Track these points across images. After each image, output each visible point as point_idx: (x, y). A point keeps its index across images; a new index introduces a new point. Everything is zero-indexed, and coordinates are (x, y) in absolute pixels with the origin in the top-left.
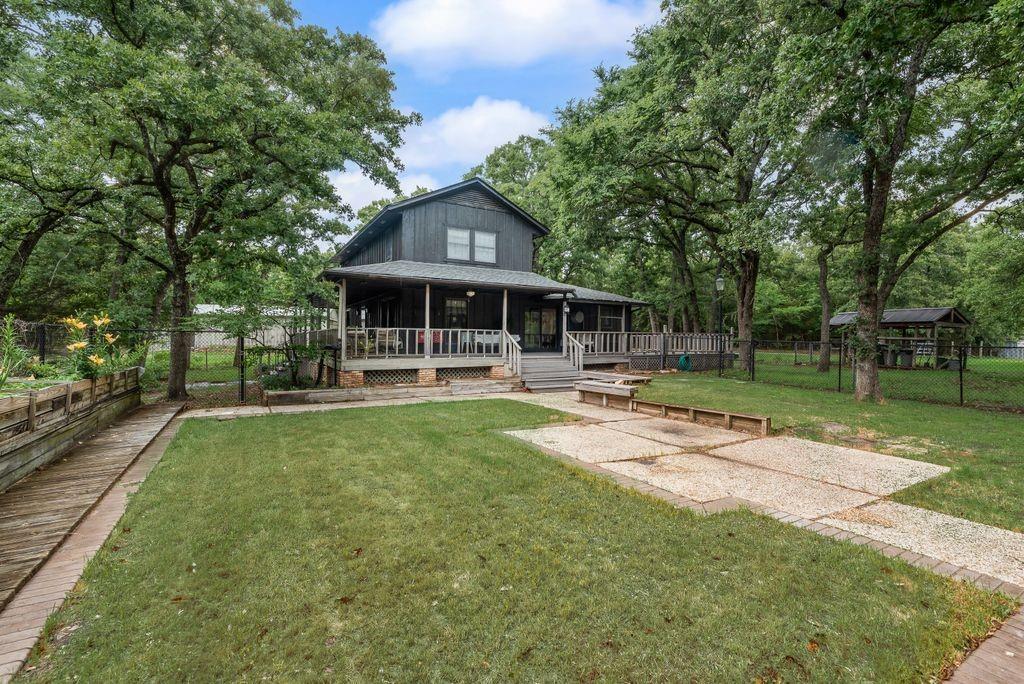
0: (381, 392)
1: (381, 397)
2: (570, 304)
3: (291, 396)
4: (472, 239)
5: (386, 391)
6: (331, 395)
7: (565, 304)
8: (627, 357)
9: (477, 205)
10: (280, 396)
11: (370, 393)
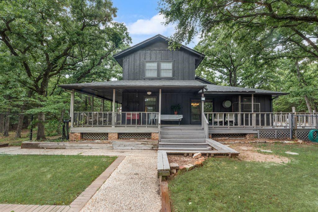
0: (74, 145)
1: (73, 148)
2: (205, 96)
3: (32, 144)
4: (159, 66)
5: (76, 145)
6: (50, 145)
7: (203, 95)
8: (256, 130)
9: (161, 48)
10: (27, 144)
11: (68, 145)
